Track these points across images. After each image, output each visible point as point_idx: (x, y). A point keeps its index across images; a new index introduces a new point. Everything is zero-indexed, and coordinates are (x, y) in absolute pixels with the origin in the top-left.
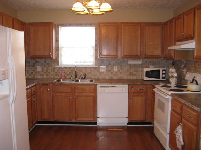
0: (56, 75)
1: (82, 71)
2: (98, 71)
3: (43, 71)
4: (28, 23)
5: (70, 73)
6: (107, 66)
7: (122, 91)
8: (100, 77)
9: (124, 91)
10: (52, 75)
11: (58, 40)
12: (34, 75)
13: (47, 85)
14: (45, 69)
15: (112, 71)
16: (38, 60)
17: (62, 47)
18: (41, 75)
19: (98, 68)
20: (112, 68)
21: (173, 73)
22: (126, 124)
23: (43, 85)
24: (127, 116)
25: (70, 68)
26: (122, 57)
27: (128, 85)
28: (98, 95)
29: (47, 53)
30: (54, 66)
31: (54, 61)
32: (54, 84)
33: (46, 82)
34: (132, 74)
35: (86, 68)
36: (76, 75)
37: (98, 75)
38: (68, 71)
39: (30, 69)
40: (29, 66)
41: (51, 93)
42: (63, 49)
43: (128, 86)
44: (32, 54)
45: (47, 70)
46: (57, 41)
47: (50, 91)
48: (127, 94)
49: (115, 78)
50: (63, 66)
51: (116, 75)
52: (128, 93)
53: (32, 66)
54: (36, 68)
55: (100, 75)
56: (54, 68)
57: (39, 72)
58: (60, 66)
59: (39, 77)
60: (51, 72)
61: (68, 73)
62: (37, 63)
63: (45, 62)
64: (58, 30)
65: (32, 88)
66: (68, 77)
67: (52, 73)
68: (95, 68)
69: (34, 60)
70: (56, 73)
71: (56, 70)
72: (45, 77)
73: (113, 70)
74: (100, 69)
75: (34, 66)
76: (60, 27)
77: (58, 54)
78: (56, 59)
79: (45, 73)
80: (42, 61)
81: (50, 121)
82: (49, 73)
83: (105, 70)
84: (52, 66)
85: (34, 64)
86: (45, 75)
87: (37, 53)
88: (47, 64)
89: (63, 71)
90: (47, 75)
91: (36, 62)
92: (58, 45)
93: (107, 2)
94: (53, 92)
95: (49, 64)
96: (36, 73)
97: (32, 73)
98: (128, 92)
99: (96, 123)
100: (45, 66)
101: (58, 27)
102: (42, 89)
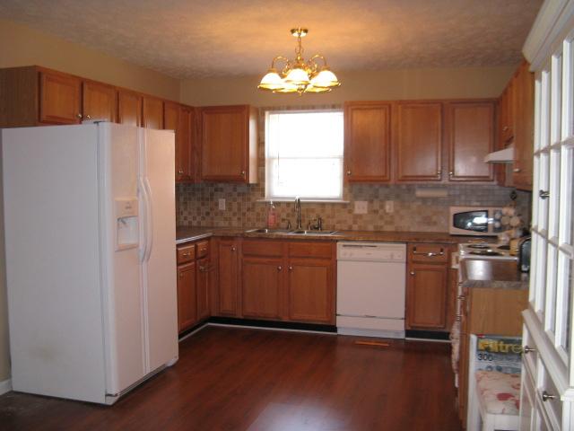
0: (258, 220)
1: (313, 211)
2: (350, 212)
3: (230, 209)
4: (198, 108)
5: (288, 215)
6: (371, 202)
7: (392, 256)
8: (354, 226)
9: (396, 257)
10: (249, 219)
11: (264, 143)
12: (212, 219)
13: (232, 238)
14: (235, 206)
15: (381, 212)
16: (221, 185)
17: (273, 158)
18: (226, 219)
19: (349, 204)
20: (382, 207)
21: (511, 217)
22: (402, 336)
23: (223, 238)
24: (403, 316)
25: (288, 204)
26: (400, 180)
27: (407, 243)
28: (339, 264)
29: (235, 172)
30: (253, 199)
31: (253, 189)
32: (246, 238)
33: (231, 234)
34: (428, 221)
35: (323, 204)
36: (299, 221)
37: (350, 222)
38: (283, 211)
39: (203, 204)
40: (202, 199)
41: (241, 255)
42: (275, 162)
43: (405, 245)
44: (205, 174)
45: (239, 209)
46: (261, 143)
47: (238, 254)
48: (404, 265)
49: (388, 228)
50: (271, 200)
51: (391, 223)
52: (407, 263)
53: (208, 199)
54: (217, 205)
55: (355, 222)
56: (254, 204)
57: (222, 213)
58: (266, 199)
59: (222, 224)
60: (247, 213)
61: (284, 216)
62: (219, 193)
63: (235, 189)
64: (264, 119)
65: (199, 244)
66: (284, 225)
67: (249, 214)
68: (344, 205)
69: (212, 185)
70: (258, 214)
71: (258, 209)
72: (235, 223)
73: (385, 211)
74: (354, 207)
75: (212, 199)
76: (267, 113)
77: (263, 174)
78: (257, 185)
79: (235, 214)
80: (228, 188)
81: (237, 317)
82: (244, 214)
83: (365, 212)
84: (249, 199)
85: (212, 195)
86: (236, 218)
87: (217, 172)
88: (239, 194)
89: (272, 211)
90: (239, 219)
91: (216, 190)
92: (263, 154)
93: (329, 69)
94: (245, 255)
95: (244, 194)
96: (216, 214)
97: (208, 214)
98: (405, 260)
99: (334, 329)
100: (235, 200)
101: (264, 115)
102: (221, 247)
